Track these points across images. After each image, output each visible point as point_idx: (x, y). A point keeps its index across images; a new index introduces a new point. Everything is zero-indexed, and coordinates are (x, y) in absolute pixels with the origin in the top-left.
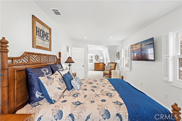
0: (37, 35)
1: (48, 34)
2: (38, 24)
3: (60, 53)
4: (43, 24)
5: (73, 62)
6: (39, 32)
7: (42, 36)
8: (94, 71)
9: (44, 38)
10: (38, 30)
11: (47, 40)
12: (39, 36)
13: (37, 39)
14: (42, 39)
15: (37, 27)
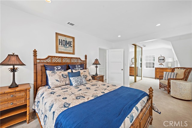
0: (59, 44)
1: (72, 42)
2: (60, 37)
3: (86, 56)
4: (65, 36)
5: (100, 64)
6: (61, 42)
7: (64, 44)
8: (154, 80)
9: (66, 46)
10: (60, 41)
11: (70, 47)
12: (61, 45)
13: (59, 47)
14: (65, 47)
15: (59, 39)
